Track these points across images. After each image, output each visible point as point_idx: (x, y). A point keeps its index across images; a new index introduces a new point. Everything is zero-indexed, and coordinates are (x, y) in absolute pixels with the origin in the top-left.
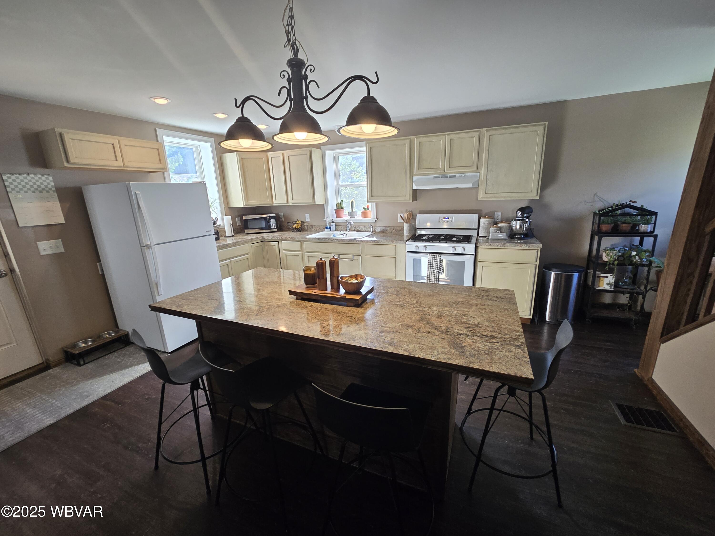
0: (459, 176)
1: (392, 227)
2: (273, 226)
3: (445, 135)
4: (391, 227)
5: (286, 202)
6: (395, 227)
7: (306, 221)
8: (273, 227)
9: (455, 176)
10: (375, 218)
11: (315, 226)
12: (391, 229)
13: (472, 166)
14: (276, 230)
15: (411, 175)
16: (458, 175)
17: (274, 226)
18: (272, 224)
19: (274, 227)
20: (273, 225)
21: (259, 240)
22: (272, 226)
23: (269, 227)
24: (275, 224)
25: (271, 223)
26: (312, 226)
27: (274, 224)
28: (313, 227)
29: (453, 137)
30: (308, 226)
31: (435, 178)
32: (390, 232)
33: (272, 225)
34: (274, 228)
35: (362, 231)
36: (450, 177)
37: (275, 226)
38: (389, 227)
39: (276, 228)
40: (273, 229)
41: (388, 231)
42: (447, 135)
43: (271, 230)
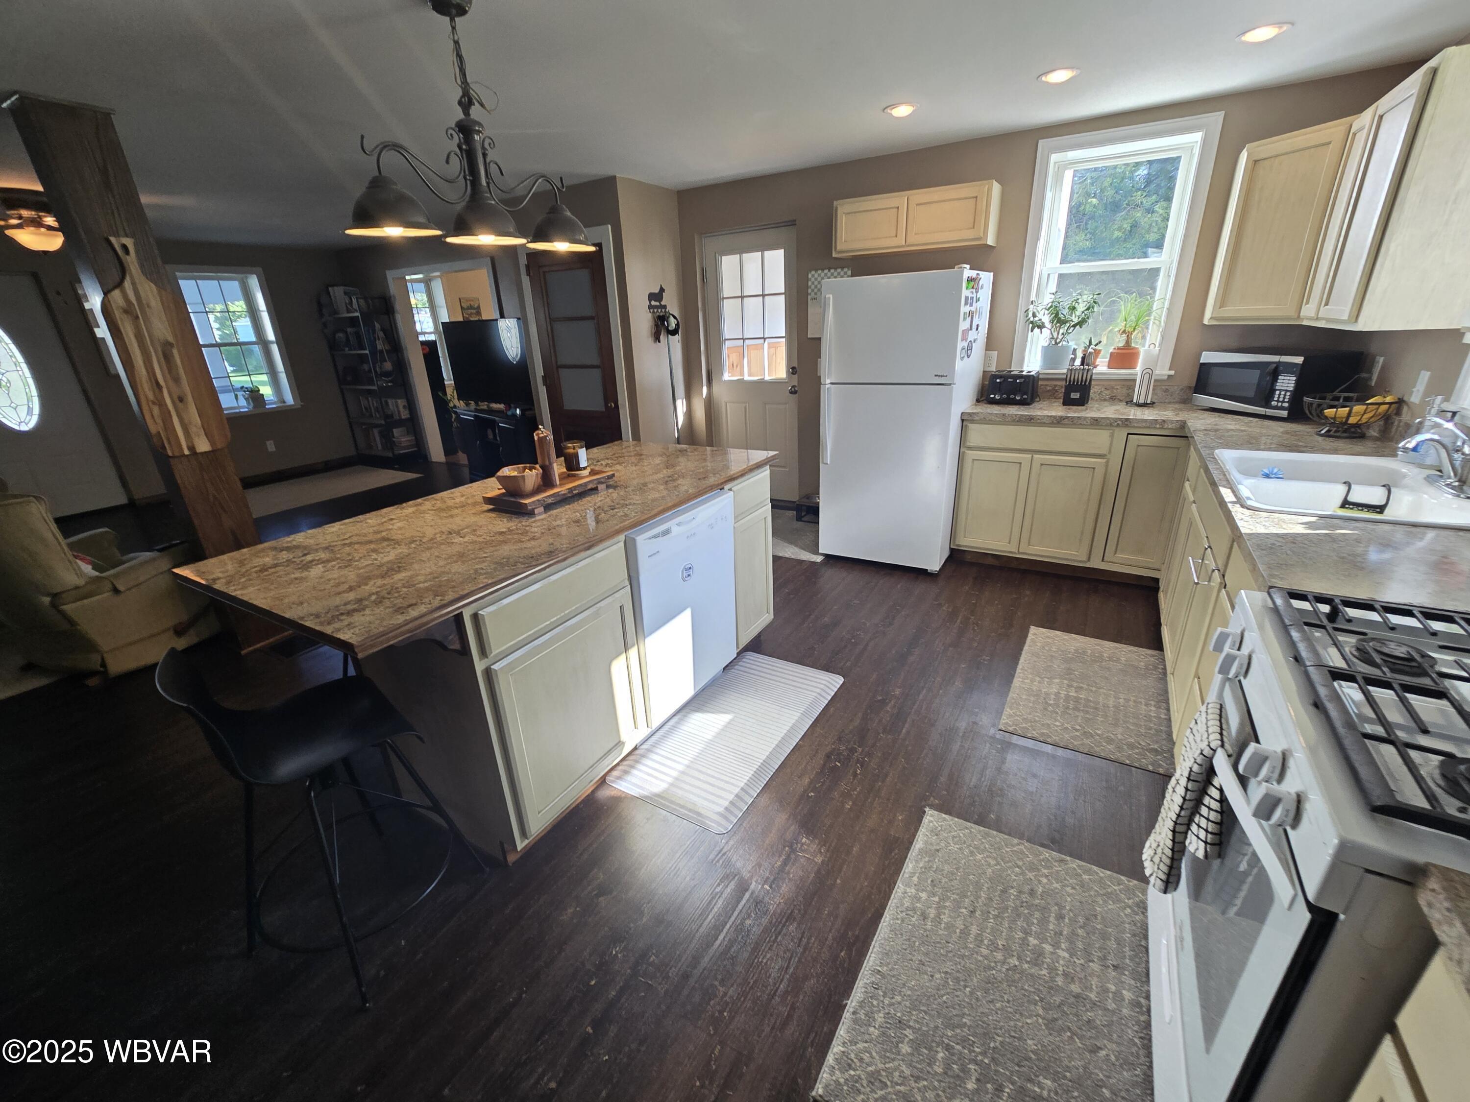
2: (1282, 396)
7: (1412, 399)
8: (1278, 401)
14: (1285, 414)
17: (1281, 399)
18: (1281, 390)
19: (1283, 402)
20: (1283, 393)
21: (1162, 428)
22: (1276, 399)
23: (1265, 396)
24: (1288, 394)
25: (1279, 385)
27: (1287, 391)
33: (1277, 392)
34: (1280, 404)
37: (1286, 400)
39: (1286, 405)
40: (1276, 408)
43: (1270, 412)
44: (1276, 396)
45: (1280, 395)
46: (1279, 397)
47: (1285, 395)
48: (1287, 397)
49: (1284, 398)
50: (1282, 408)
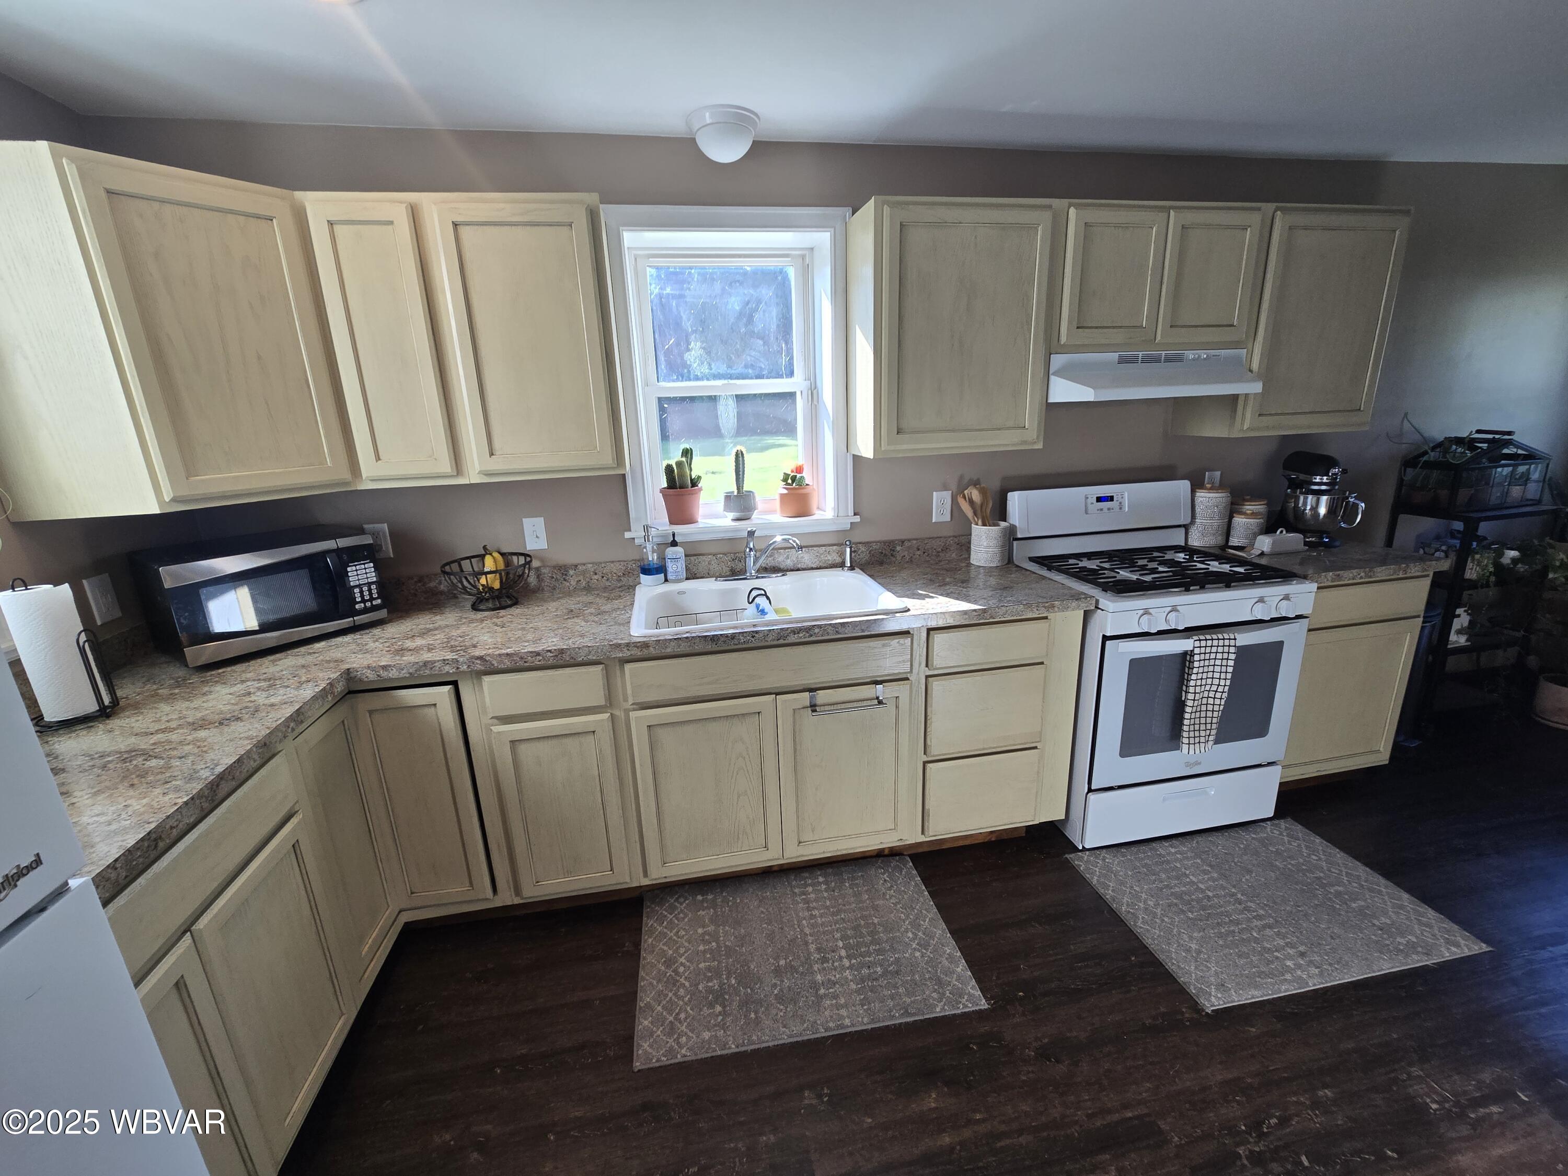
0: (1194, 360)
1: (915, 542)
2: (366, 593)
3: (1167, 210)
4: (909, 540)
5: (445, 466)
6: (924, 539)
7: (528, 549)
8: (364, 601)
9: (1178, 359)
10: (851, 513)
11: (580, 567)
12: (909, 548)
13: (1232, 325)
14: (383, 613)
15: (1051, 347)
16: (1190, 355)
17: (367, 598)
18: (359, 586)
19: (372, 599)
20: (365, 588)
22: (359, 599)
24: (373, 587)
25: (353, 580)
26: (563, 570)
27: (369, 584)
28: (571, 572)
29: (1191, 217)
30: (543, 571)
31: (1122, 360)
32: (908, 558)
33: (357, 590)
34: (368, 604)
35: (798, 570)
36: (1168, 360)
37: (375, 596)
38: (903, 542)
39: (379, 601)
40: (365, 611)
41: (899, 558)
42: (1172, 213)
43: (360, 619)
44: (358, 595)
45: (361, 592)
46: (362, 596)
47: (370, 590)
48: (374, 591)
49: (371, 594)
50: (374, 608)
